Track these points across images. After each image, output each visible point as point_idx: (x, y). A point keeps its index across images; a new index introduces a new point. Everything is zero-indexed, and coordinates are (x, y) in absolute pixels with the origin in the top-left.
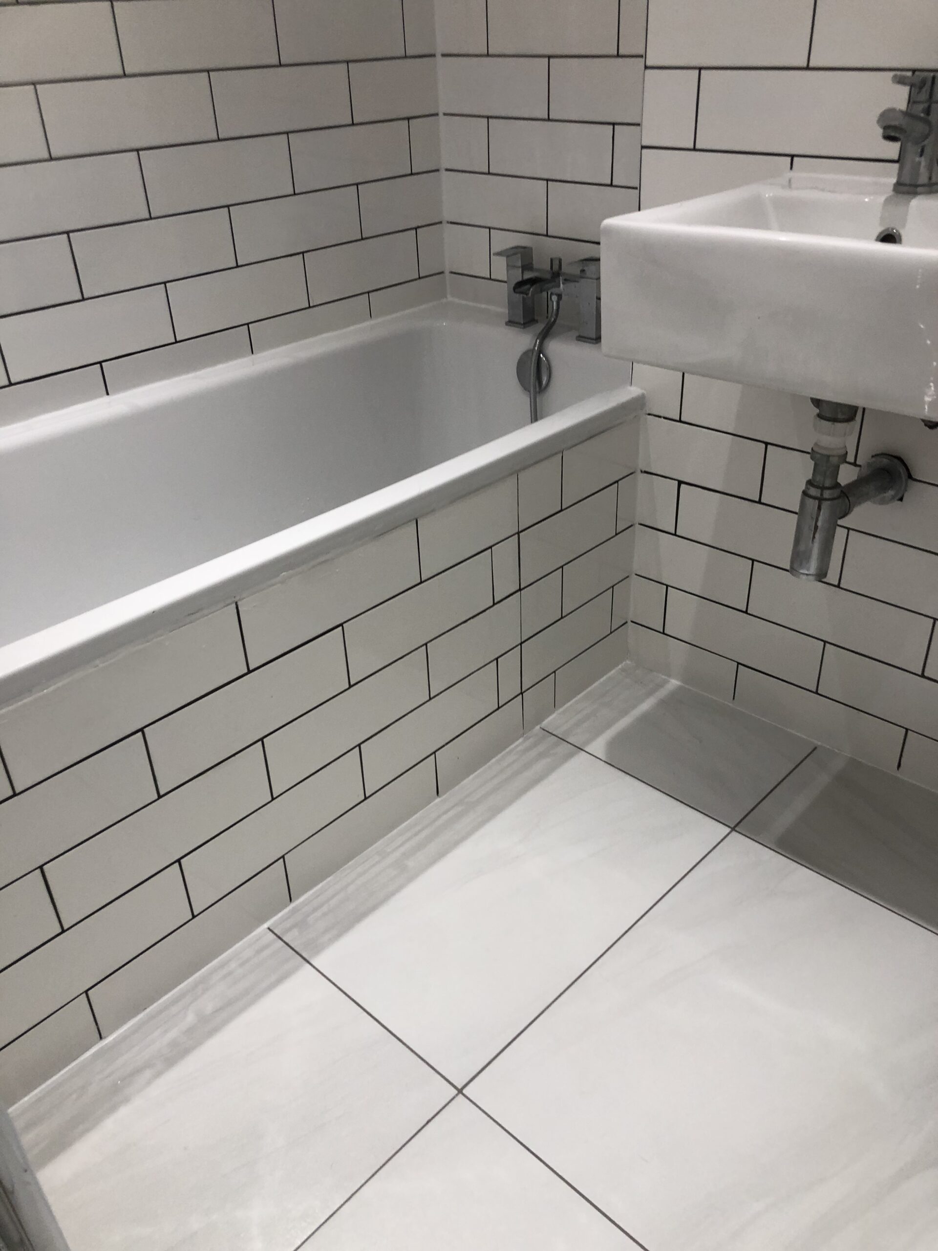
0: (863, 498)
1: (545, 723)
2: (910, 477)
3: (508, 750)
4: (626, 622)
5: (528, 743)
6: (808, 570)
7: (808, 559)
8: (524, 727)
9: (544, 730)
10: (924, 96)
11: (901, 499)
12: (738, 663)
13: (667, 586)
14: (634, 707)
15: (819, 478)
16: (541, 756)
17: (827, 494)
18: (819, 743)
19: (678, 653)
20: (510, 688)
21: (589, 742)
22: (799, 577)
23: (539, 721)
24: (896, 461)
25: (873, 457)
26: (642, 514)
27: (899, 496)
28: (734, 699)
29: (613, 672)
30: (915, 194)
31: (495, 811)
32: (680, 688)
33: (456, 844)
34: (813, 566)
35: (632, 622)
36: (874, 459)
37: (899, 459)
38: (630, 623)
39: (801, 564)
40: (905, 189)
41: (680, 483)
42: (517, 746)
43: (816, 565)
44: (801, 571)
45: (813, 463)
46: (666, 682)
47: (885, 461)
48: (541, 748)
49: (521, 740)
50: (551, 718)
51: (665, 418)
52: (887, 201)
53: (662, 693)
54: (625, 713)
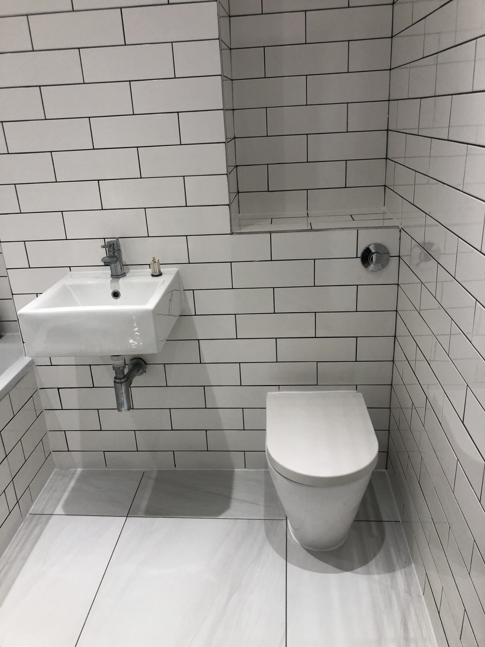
0: (133, 377)
1: (30, 511)
2: (146, 363)
3: (18, 530)
4: (51, 452)
5: (26, 523)
6: (124, 408)
7: (123, 405)
8: (22, 516)
9: (31, 514)
10: (111, 249)
11: (145, 372)
12: (104, 451)
13: (65, 431)
14: (67, 487)
15: (118, 376)
16: (36, 525)
17: (122, 381)
18: (145, 470)
19: (77, 457)
20: (13, 501)
21: (54, 510)
22: (122, 412)
23: (27, 511)
24: (139, 360)
25: (131, 360)
26: (45, 405)
27: (145, 371)
28: (106, 466)
29: (51, 476)
30: (119, 278)
31: (25, 559)
32: (83, 471)
33: (13, 581)
34: (126, 406)
35: (53, 451)
36: (132, 361)
37: (140, 358)
38: (52, 452)
39: (121, 407)
40: (114, 277)
41: (58, 389)
42: (22, 528)
43: (127, 406)
44: (122, 409)
45: (115, 371)
46: (76, 471)
47: (135, 360)
48: (34, 522)
49: (22, 524)
50: (32, 508)
51: (44, 366)
52: (111, 282)
53: (77, 476)
54: (65, 491)
